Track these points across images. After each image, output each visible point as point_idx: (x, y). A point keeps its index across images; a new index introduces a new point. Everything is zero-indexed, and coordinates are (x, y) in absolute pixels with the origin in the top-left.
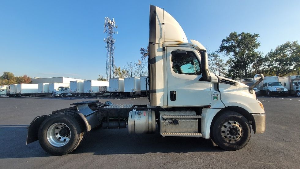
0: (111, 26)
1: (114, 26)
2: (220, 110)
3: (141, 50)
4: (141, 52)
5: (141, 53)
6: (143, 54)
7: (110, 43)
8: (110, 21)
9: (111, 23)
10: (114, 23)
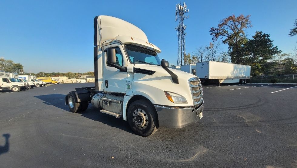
0: (182, 11)
1: (185, 11)
2: (131, 97)
3: (211, 31)
4: (211, 32)
5: (212, 34)
6: (214, 34)
7: (181, 30)
8: (180, 7)
9: (181, 9)
10: (184, 8)
